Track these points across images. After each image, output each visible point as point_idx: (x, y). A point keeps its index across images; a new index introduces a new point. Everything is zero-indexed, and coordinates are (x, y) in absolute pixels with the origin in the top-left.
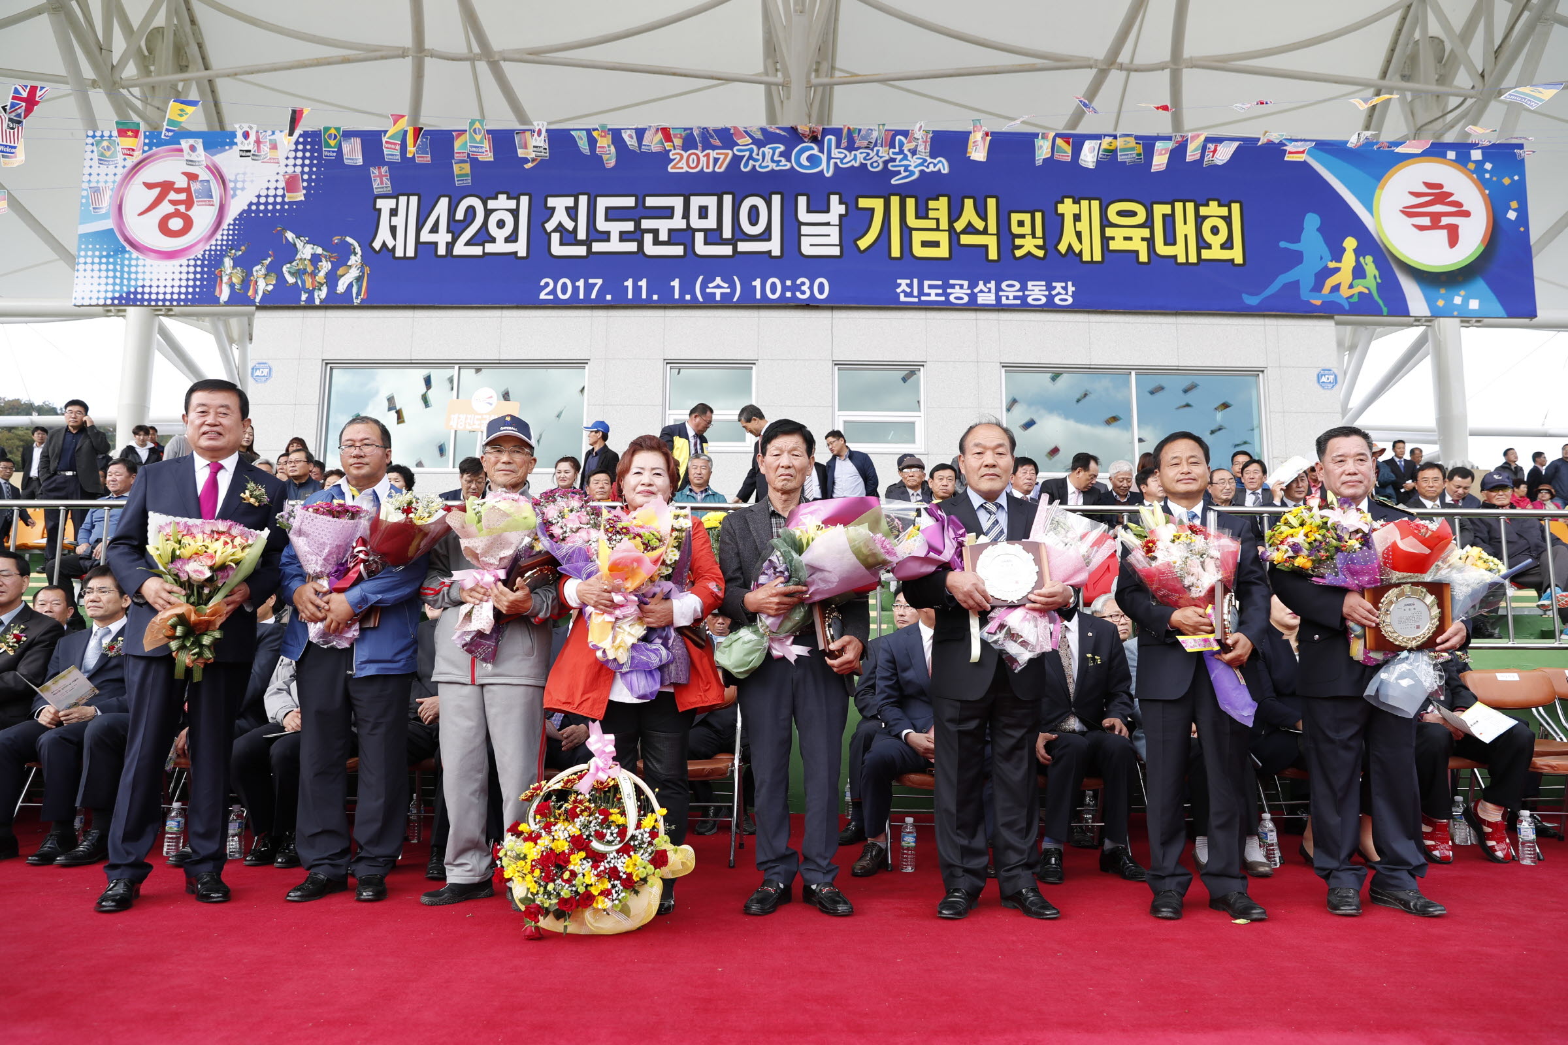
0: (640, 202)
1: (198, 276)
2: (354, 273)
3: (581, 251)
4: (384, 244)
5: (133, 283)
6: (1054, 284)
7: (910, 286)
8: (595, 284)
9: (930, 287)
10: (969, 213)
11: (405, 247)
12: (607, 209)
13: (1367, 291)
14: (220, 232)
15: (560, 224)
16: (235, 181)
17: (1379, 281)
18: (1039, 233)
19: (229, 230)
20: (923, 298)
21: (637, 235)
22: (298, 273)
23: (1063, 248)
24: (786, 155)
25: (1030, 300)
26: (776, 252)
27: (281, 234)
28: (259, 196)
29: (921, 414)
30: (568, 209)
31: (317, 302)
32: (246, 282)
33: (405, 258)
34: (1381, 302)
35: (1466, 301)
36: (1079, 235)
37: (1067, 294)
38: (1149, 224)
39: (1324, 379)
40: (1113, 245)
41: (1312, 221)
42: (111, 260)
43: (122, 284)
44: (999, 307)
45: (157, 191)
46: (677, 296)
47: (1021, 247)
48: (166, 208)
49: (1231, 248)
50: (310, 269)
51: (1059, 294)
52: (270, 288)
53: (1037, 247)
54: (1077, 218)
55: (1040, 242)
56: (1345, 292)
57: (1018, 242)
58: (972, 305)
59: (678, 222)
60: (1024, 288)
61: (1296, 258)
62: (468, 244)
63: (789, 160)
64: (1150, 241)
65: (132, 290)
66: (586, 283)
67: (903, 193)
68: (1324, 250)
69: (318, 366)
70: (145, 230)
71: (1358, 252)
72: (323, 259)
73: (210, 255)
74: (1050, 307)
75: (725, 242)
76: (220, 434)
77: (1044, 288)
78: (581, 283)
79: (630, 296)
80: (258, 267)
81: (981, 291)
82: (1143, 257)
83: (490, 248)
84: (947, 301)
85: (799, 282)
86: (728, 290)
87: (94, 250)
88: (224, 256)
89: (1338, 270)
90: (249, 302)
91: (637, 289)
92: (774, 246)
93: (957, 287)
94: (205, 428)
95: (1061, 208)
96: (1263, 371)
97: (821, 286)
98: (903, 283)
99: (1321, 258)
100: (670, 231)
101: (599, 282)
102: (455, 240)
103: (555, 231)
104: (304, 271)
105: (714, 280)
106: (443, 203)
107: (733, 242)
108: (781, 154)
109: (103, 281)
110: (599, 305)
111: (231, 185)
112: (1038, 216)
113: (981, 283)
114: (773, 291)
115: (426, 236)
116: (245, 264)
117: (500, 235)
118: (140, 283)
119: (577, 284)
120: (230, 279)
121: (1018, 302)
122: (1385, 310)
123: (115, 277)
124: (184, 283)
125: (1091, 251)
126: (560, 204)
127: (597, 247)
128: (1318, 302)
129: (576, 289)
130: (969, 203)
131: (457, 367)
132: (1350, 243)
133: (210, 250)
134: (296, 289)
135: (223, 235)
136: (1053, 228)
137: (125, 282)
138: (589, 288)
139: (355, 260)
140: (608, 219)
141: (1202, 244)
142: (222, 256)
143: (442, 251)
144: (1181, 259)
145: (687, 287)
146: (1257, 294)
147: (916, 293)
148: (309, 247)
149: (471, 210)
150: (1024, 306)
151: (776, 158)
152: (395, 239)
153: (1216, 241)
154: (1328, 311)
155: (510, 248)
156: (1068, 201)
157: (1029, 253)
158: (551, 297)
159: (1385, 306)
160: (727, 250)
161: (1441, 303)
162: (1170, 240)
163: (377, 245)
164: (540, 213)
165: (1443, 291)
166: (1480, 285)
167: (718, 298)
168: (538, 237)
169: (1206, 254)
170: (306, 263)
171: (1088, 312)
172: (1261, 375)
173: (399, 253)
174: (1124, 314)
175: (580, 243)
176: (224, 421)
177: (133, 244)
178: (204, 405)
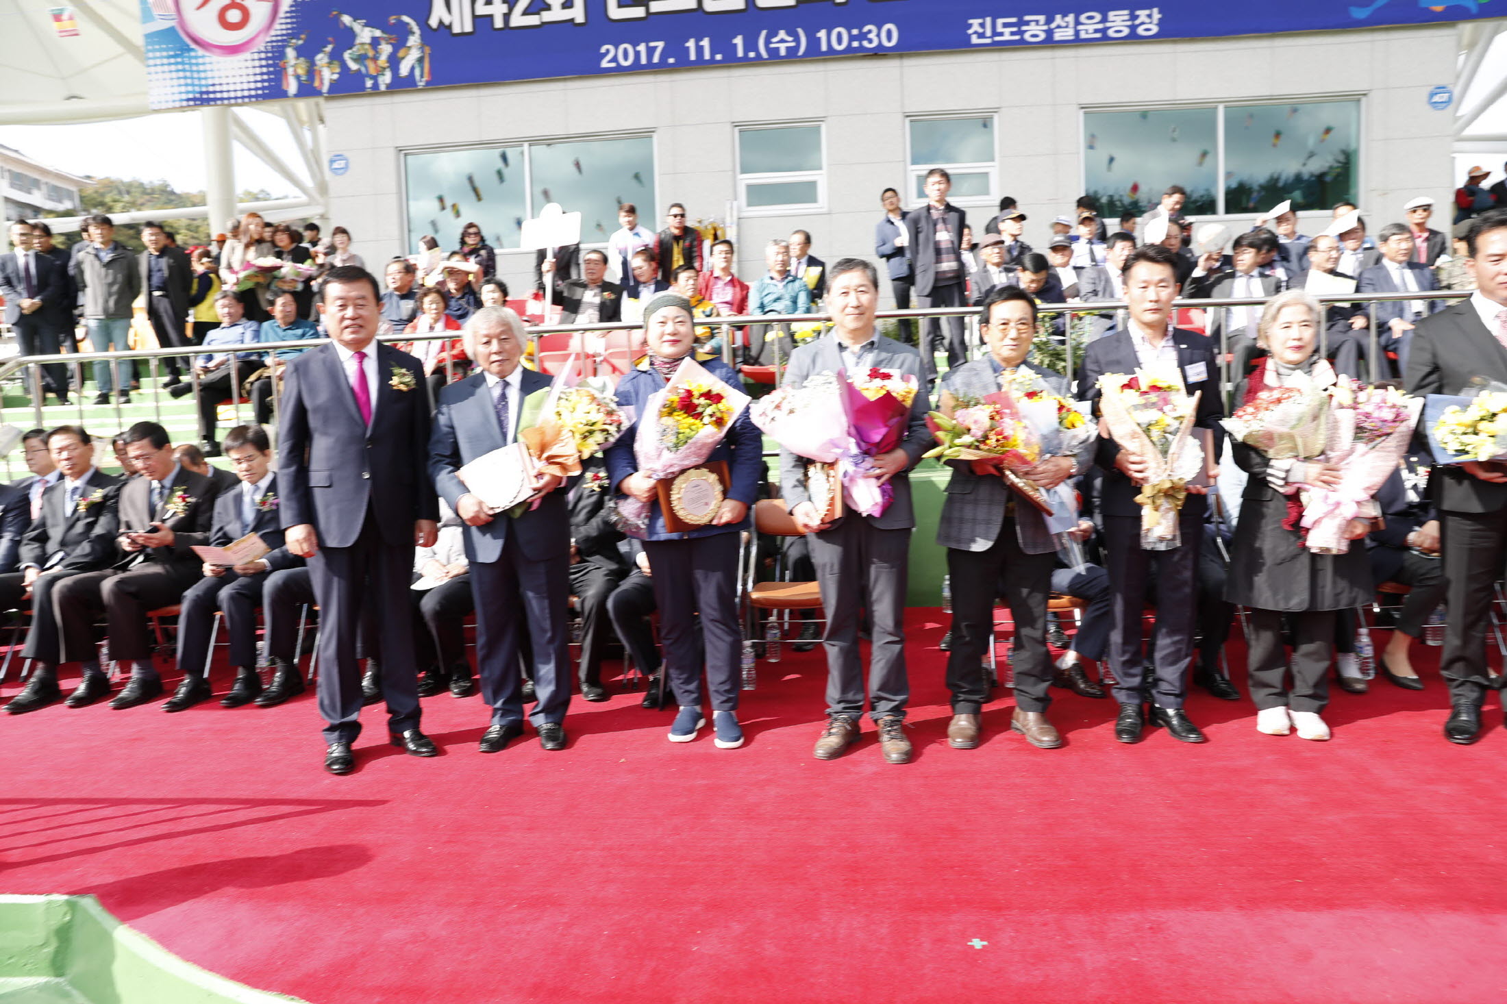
1: (265, 70)
2: (414, 55)
3: (639, 12)
4: (441, 23)
5: (203, 82)
6: (1138, 13)
7: (982, 25)
8: (655, 48)
9: (1006, 25)
11: (461, 22)
14: (278, 21)
19: (286, 18)
20: (997, 39)
22: (360, 59)
25: (1111, 32)
27: (338, 19)
29: (996, 162)
31: (383, 88)
32: (312, 72)
33: (463, 34)
37: (1151, 22)
39: (1437, 98)
42: (179, 60)
43: (193, 85)
44: (1077, 42)
46: (740, 53)
50: (371, 53)
51: (1143, 23)
52: (335, 77)
58: (1049, 42)
60: (1104, 20)
62: (525, 13)
65: (204, 89)
66: (647, 47)
69: (391, 155)
72: (383, 42)
73: (272, 47)
74: (1133, 37)
76: (361, 326)
77: (1126, 18)
78: (642, 48)
79: (693, 58)
80: (321, 56)
81: (1059, 27)
83: (547, 16)
84: (1022, 41)
85: (866, 29)
86: (793, 44)
88: (286, 46)
90: (317, 93)
91: (700, 50)
93: (1033, 23)
94: (347, 323)
96: (1366, 95)
97: (889, 33)
98: (975, 23)
101: (660, 45)
102: (511, 9)
104: (366, 56)
105: (776, 35)
109: (175, 82)
110: (661, 68)
114: (840, 41)
115: (481, 9)
116: (307, 53)
117: (557, 2)
118: (210, 82)
119: (638, 48)
120: (295, 70)
121: (1098, 35)
123: (185, 78)
124: (251, 78)
127: (655, 7)
128: (1439, 9)
129: (637, 54)
131: (526, 145)
133: (272, 41)
134: (359, 77)
135: (281, 24)
137: (196, 82)
138: (650, 51)
139: (414, 40)
142: (284, 48)
143: (499, 23)
145: (750, 45)
146: (1368, 6)
147: (989, 33)
148: (367, 29)
150: (1104, 39)
152: (451, 14)
154: (1451, 18)
155: (567, 15)
158: (613, 65)
160: (789, 1)
163: (433, 22)
167: (783, 52)
170: (367, 47)
171: (1174, 42)
172: (1364, 99)
173: (456, 29)
174: (1213, 40)
175: (638, 4)
176: (361, 312)
177: (196, 41)
178: (341, 298)
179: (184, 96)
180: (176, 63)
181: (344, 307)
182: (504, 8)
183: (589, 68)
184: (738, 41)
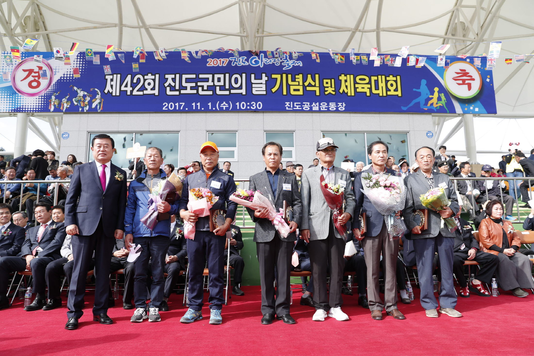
0: (197, 76)
1: (43, 102)
2: (98, 101)
3: (177, 93)
4: (109, 91)
5: (19, 105)
6: (338, 103)
7: (290, 104)
8: (182, 104)
9: (297, 105)
10: (309, 80)
11: (116, 92)
12: (186, 79)
13: (442, 105)
15: (170, 84)
16: (56, 69)
17: (446, 102)
18: (333, 86)
19: (53, 86)
20: (294, 109)
21: (196, 88)
22: (78, 101)
23: (341, 91)
24: (247, 60)
25: (330, 109)
26: (244, 93)
27: (72, 88)
28: (64, 75)
29: (294, 148)
30: (172, 79)
31: (85, 111)
32: (60, 104)
33: (116, 96)
35: (474, 108)
36: (346, 87)
37: (343, 107)
38: (370, 83)
39: (429, 135)
40: (358, 90)
41: (424, 82)
42: (11, 97)
43: (15, 105)
44: (320, 111)
45: (27, 73)
46: (210, 108)
47: (327, 91)
48: (31, 78)
49: (397, 91)
50: (82, 100)
51: (340, 107)
53: (333, 91)
54: (346, 81)
55: (334, 89)
56: (435, 105)
57: (326, 89)
58: (311, 111)
59: (210, 83)
60: (328, 105)
61: (419, 94)
62: (138, 91)
63: (248, 62)
64: (370, 89)
65: (19, 107)
66: (179, 105)
67: (287, 73)
68: (428, 92)
69: (86, 133)
70: (23, 86)
71: (439, 92)
72: (87, 96)
73: (47, 95)
74: (337, 111)
75: (226, 90)
76: (105, 154)
77: (335, 105)
79: (194, 108)
81: (314, 106)
82: (368, 94)
83: (145, 92)
84: (302, 110)
85: (252, 103)
86: (228, 106)
87: (5, 93)
88: (52, 95)
89: (432, 98)
90: (61, 111)
91: (197, 106)
92: (243, 91)
93: (306, 105)
94: (100, 152)
95: (340, 78)
96: (408, 132)
97: (260, 105)
98: (287, 103)
99: (427, 94)
100: (208, 86)
101: (184, 104)
102: (133, 89)
103: (168, 86)
104: (80, 100)
105: (223, 103)
106: (129, 77)
107: (229, 90)
108: (246, 60)
109: (8, 104)
110: (183, 111)
111: (54, 71)
112: (333, 80)
113: (314, 103)
114: (243, 106)
115: (123, 88)
116: (59, 98)
117: (149, 88)
118: (21, 105)
119: (176, 104)
120: (54, 103)
121: (326, 110)
122: (448, 111)
123: (12, 103)
124: (37, 105)
125: (351, 92)
126: (170, 77)
127: (183, 92)
128: (426, 109)
129: (175, 106)
130: (309, 76)
131: (134, 133)
132: (436, 89)
133: (47, 93)
134: (77, 107)
135: (51, 88)
136: (338, 84)
137: (16, 104)
139: (98, 97)
140: (186, 82)
141: (388, 90)
142: (51, 95)
143: (129, 93)
144: (381, 95)
145: (214, 105)
146: (406, 106)
147: (292, 107)
148: (82, 92)
149: (139, 79)
150: (328, 111)
151: (244, 61)
152: (112, 89)
153: (392, 89)
154: (430, 111)
155: (152, 92)
156: (343, 75)
157: (330, 93)
158: (167, 109)
159: (448, 110)
160: (227, 93)
161: (466, 109)
162: (377, 88)
163: (106, 91)
164: (163, 80)
165: (467, 105)
166: (479, 103)
167: (224, 109)
168: (162, 89)
169: (389, 93)
170: (81, 97)
171: (350, 113)
172: (408, 133)
173: (114, 94)
174: (362, 113)
175: (177, 90)
176: (106, 149)
177: (19, 91)
179: (11, 109)
180: (10, 98)
182: (131, 89)
183: (158, 110)
184: (210, 104)
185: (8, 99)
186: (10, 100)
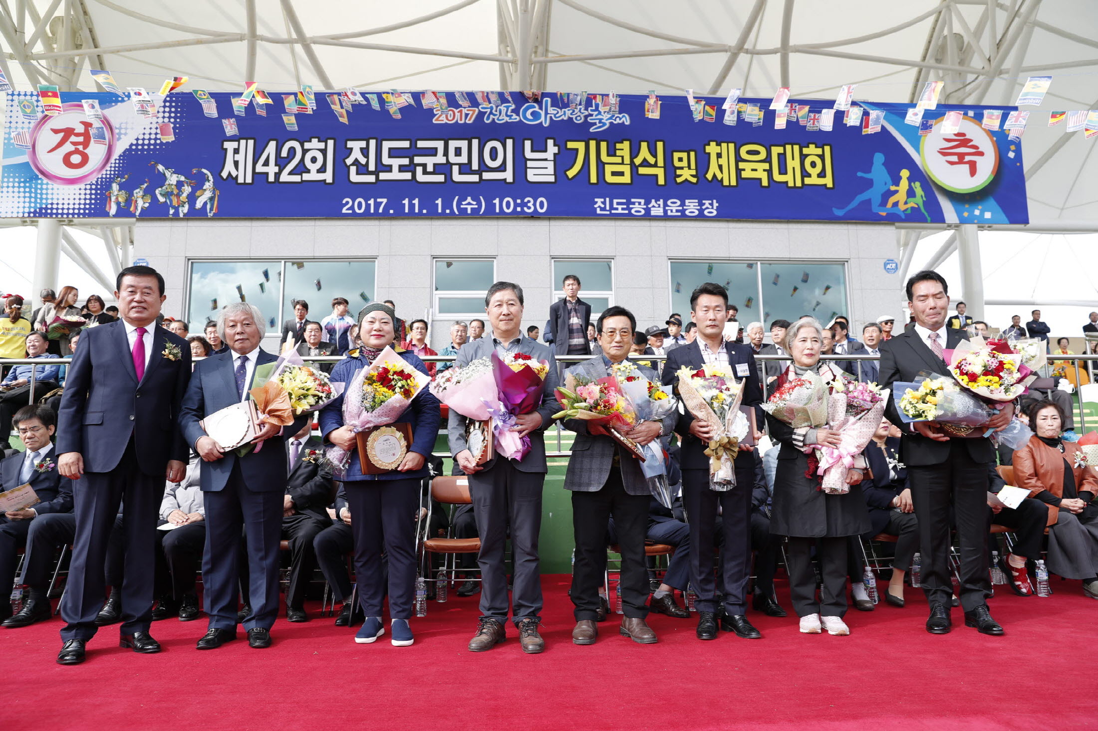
0: (413, 144)
1: (93, 197)
2: (208, 194)
3: (371, 179)
4: (230, 174)
5: (44, 201)
6: (704, 202)
7: (604, 203)
8: (382, 202)
9: (618, 204)
10: (644, 152)
11: (245, 176)
12: (390, 149)
13: (916, 206)
14: (109, 165)
15: (356, 160)
16: (120, 128)
17: (925, 199)
18: (693, 166)
19: (115, 163)
20: (613, 212)
21: (411, 168)
22: (167, 195)
23: (709, 176)
24: (516, 111)
25: (687, 213)
26: (510, 179)
27: (154, 167)
28: (137, 139)
29: (613, 292)
30: (362, 149)
31: (181, 215)
32: (129, 201)
33: (245, 184)
34: (926, 214)
35: (982, 213)
36: (720, 167)
37: (712, 208)
38: (768, 159)
39: (889, 266)
40: (744, 175)
41: (879, 158)
42: (27, 185)
44: (666, 217)
45: (62, 135)
46: (440, 211)
47: (680, 176)
48: (68, 147)
49: (824, 176)
50: (176, 191)
51: (707, 208)
52: (147, 205)
53: (692, 176)
54: (719, 155)
55: (694, 172)
56: (902, 207)
57: (679, 172)
58: (647, 216)
59: (440, 159)
60: (683, 204)
62: (291, 173)
63: (518, 115)
64: (770, 172)
65: (44, 206)
66: (375, 202)
67: (599, 138)
68: (888, 179)
69: (182, 262)
70: (53, 163)
71: (911, 179)
72: (186, 185)
73: (102, 182)
74: (701, 217)
75: (473, 172)
76: (145, 308)
77: (697, 204)
78: (372, 202)
79: (407, 211)
80: (138, 190)
81: (654, 206)
82: (765, 183)
83: (306, 177)
84: (630, 214)
85: (526, 200)
86: (476, 206)
87: (14, 177)
88: (113, 182)
89: (896, 192)
90: (132, 215)
91: (412, 206)
92: (508, 175)
93: (637, 204)
94: (134, 304)
95: (708, 149)
96: (847, 261)
97: (542, 204)
98: (599, 201)
99: (886, 184)
100: (435, 165)
101: (385, 201)
102: (281, 171)
103: (353, 164)
104: (171, 193)
105: (466, 199)
106: (272, 145)
107: (479, 172)
108: (513, 111)
109: (22, 199)
110: (385, 216)
111: (117, 131)
112: (692, 154)
113: (653, 201)
114: (508, 207)
115: (260, 168)
116: (128, 188)
117: (313, 167)
118: (50, 201)
119: (369, 202)
120: (117, 198)
121: (679, 214)
122: (929, 219)
123: (30, 197)
124: (82, 202)
125: (729, 178)
126: (356, 146)
127: (383, 176)
128: (884, 214)
129: (368, 206)
130: (644, 145)
131: (283, 262)
132: (905, 173)
133: (102, 178)
134: (165, 206)
135: (111, 167)
136: (703, 163)
137: (39, 201)
138: (377, 205)
139: (208, 185)
140: (390, 156)
141: (805, 174)
142: (111, 182)
143: (271, 178)
144: (791, 184)
145: (447, 204)
146: (843, 208)
147: (608, 208)
148: (175, 176)
149: (292, 151)
150: (683, 217)
151: (509, 113)
152: (237, 170)
153: (814, 172)
154: (892, 219)
155: (321, 177)
156: (713, 144)
157: (686, 180)
158: (350, 212)
159: (929, 216)
160: (475, 178)
161: (966, 214)
162: (783, 171)
163: (224, 174)
164: (342, 153)
165: (967, 206)
166: (991, 202)
167: (469, 211)
168: (341, 169)
169: (807, 181)
170: (173, 187)
171: (728, 221)
172: (847, 264)
173: (241, 180)
174: (752, 222)
175: (371, 173)
176: (147, 298)
177: (42, 173)
178: (132, 286)
179: (27, 210)
180: (25, 187)
181: (133, 292)
182: (276, 169)
183: (333, 213)
184: (439, 202)
185: (22, 190)
186: (25, 192)
